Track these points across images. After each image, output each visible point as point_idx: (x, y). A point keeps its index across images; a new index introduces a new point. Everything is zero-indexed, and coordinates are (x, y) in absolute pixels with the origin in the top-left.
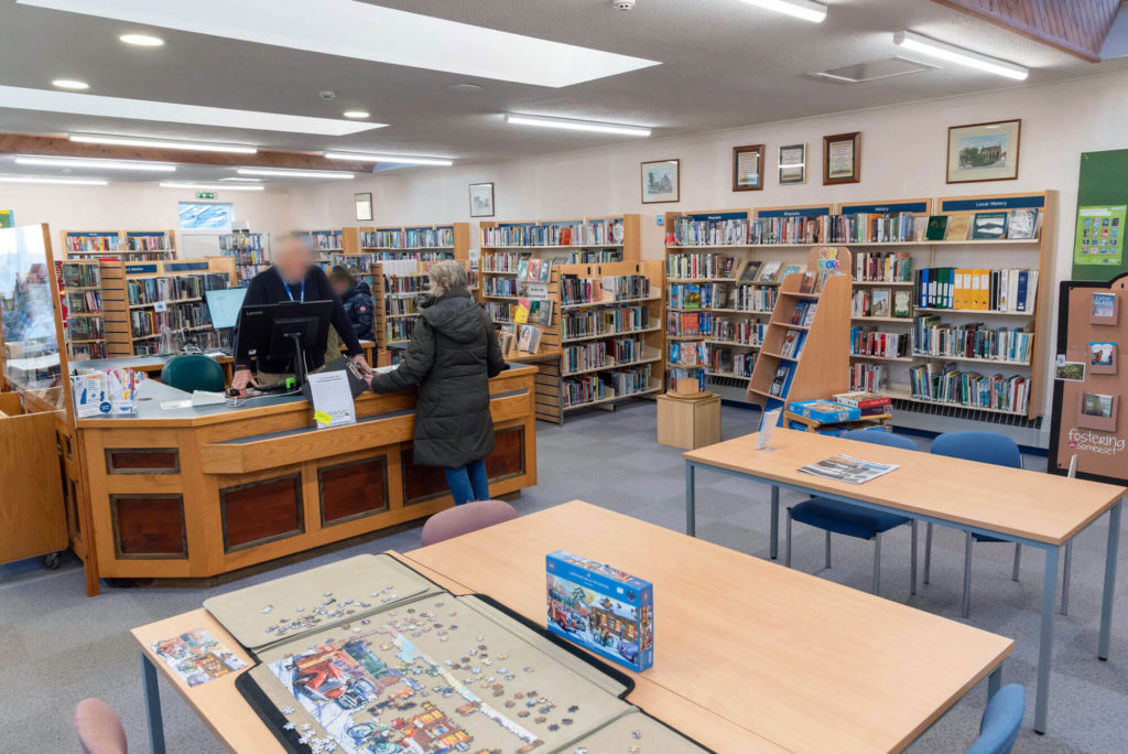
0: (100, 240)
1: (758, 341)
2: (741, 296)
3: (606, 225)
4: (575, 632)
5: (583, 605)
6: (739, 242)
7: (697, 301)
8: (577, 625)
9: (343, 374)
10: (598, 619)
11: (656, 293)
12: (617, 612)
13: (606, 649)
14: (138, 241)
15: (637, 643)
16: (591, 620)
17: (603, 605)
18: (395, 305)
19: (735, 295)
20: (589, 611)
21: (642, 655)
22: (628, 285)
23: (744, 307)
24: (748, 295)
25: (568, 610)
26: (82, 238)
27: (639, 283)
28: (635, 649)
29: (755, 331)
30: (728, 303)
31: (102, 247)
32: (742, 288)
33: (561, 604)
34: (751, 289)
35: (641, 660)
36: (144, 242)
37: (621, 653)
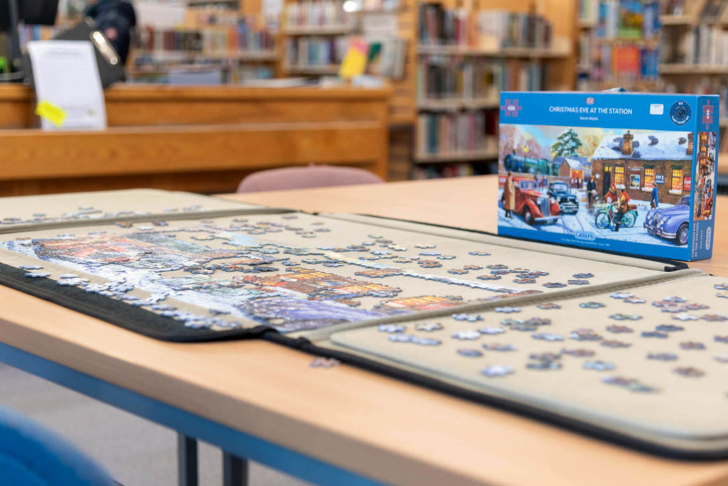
2: (699, 42)
4: (554, 222)
5: (574, 164)
7: (639, 26)
8: (563, 207)
9: (84, 48)
10: (607, 179)
11: (561, 46)
12: (647, 153)
13: (623, 235)
15: (688, 202)
16: (591, 187)
17: (616, 149)
19: (688, 44)
20: (588, 171)
21: (696, 226)
22: (520, 26)
23: (704, 59)
24: (710, 41)
25: (543, 184)
27: (536, 29)
28: (685, 215)
30: (676, 57)
32: (699, 31)
33: (528, 177)
34: (715, 33)
35: (695, 237)
37: (653, 233)
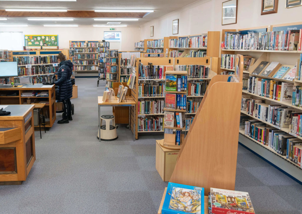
0: (79, 43)
1: (258, 116)
2: (251, 84)
3: (202, 37)
6: (253, 48)
14: (89, 44)
18: (126, 70)
23: (252, 91)
24: (255, 84)
26: (74, 43)
27: (200, 70)
29: (256, 109)
31: (79, 46)
32: (252, 78)
34: (257, 79)
36: (91, 44)
